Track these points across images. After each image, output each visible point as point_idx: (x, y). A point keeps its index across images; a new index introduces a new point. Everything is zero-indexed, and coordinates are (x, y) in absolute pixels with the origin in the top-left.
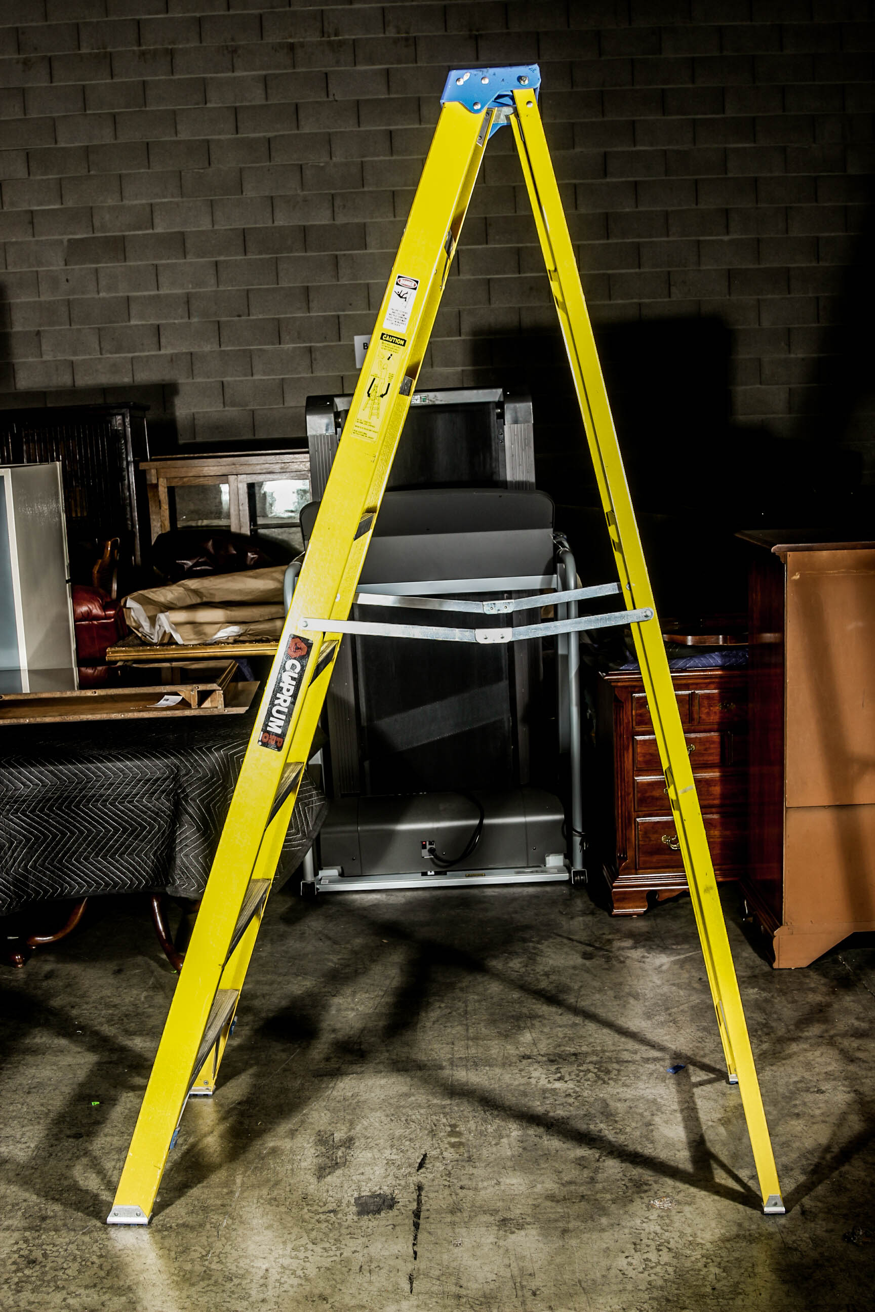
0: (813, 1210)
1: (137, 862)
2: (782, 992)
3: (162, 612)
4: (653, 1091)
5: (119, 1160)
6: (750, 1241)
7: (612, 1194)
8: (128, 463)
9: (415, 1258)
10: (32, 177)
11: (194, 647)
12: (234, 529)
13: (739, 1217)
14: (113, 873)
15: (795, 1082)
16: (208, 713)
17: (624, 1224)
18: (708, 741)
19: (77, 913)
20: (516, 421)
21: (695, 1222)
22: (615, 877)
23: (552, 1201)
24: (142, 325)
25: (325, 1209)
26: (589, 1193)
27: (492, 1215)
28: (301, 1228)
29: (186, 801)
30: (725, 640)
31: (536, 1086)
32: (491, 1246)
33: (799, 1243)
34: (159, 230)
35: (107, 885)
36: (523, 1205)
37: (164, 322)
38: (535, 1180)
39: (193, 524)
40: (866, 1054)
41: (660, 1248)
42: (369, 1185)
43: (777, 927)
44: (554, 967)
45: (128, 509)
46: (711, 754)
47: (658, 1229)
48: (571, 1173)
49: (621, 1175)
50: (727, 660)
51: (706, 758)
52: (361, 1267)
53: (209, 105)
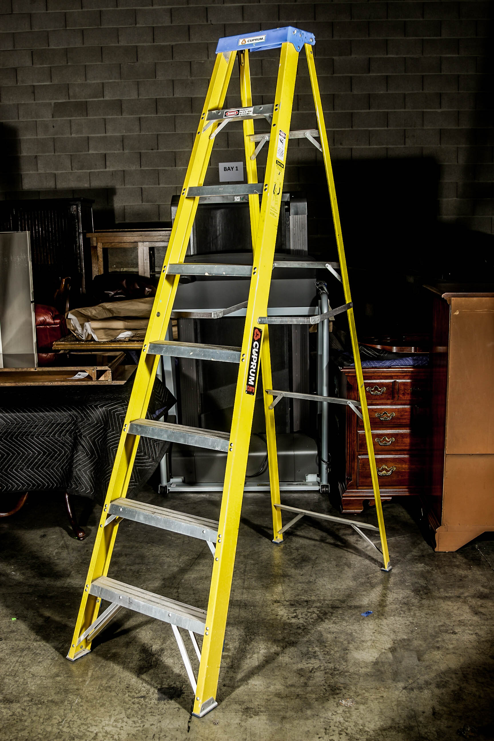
0: (441, 712)
1: (52, 473)
2: (438, 567)
3: (88, 321)
4: (351, 628)
5: (21, 656)
6: (398, 731)
7: (316, 694)
8: (79, 233)
9: (188, 731)
10: (34, 66)
11: (104, 343)
12: (141, 273)
13: (394, 715)
14: (37, 479)
15: (439, 626)
16: (102, 383)
17: (321, 715)
18: (403, 410)
19: (22, 500)
20: (296, 213)
21: (365, 716)
22: (344, 491)
23: (279, 697)
24: (96, 154)
25: (139, 695)
26: (302, 693)
27: (240, 705)
28: (122, 707)
29: (81, 438)
30: (415, 350)
31: (280, 621)
32: (236, 726)
33: (429, 734)
34: (107, 98)
35: (34, 485)
36: (261, 699)
37: (109, 152)
38: (270, 683)
39: (118, 270)
40: (486, 609)
41: (341, 733)
42: (168, 681)
43: (438, 526)
44: (302, 545)
45: (79, 260)
46: (405, 419)
47: (341, 720)
48: (293, 679)
49: (323, 682)
50: (416, 362)
51: (401, 421)
52: (154, 735)
53: (137, 26)
